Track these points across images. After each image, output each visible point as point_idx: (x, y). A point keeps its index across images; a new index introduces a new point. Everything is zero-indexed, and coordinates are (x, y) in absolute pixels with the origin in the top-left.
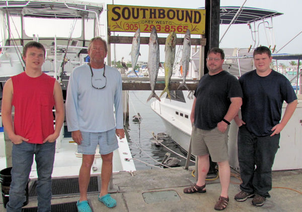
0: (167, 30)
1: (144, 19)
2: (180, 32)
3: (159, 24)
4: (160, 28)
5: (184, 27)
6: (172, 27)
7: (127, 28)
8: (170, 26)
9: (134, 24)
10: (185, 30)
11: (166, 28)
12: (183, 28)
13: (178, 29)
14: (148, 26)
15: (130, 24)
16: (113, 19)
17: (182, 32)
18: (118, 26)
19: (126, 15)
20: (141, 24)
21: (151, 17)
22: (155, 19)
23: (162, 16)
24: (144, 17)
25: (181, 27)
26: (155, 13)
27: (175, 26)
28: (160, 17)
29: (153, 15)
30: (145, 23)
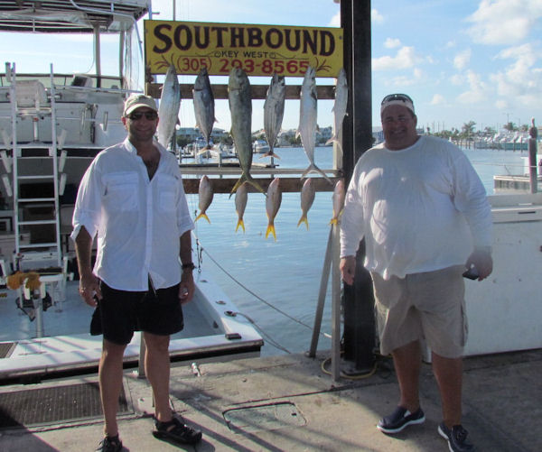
1: (220, 49)
2: (292, 74)
3: (251, 58)
4: (252, 66)
5: (301, 63)
6: (276, 62)
7: (186, 67)
8: (273, 61)
9: (199, 59)
10: (303, 69)
11: (265, 66)
12: (298, 65)
13: (289, 67)
14: (227, 62)
15: (190, 59)
16: (156, 50)
17: (298, 73)
18: (167, 62)
19: (183, 41)
20: (213, 59)
21: (233, 45)
22: (242, 48)
23: (255, 42)
24: (220, 44)
25: (296, 62)
26: (241, 36)
27: (282, 62)
28: (251, 44)
29: (237, 40)
30: (221, 58)
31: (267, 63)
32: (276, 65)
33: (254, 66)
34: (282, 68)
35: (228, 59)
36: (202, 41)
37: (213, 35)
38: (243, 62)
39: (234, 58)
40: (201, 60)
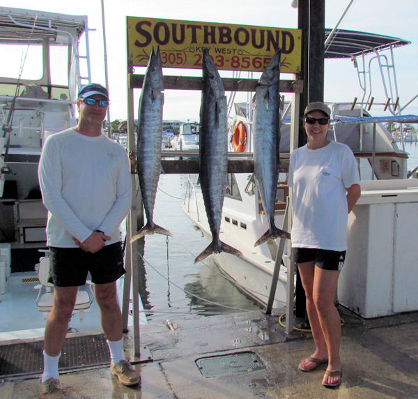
0: (235, 64)
1: (194, 45)
3: (221, 54)
4: (222, 61)
5: (265, 59)
6: (243, 59)
7: (164, 60)
8: (241, 57)
9: (175, 53)
11: (234, 62)
13: (254, 62)
15: (168, 53)
16: (137, 44)
17: (261, 68)
18: (147, 56)
19: (162, 37)
20: (188, 54)
21: (206, 41)
22: (214, 45)
23: (225, 39)
24: (194, 41)
25: (261, 59)
26: (213, 34)
27: (249, 58)
28: (221, 41)
29: (210, 37)
30: (195, 53)
31: (236, 59)
32: (243, 61)
33: (224, 61)
34: (248, 63)
36: (179, 38)
37: (188, 32)
38: (214, 57)
40: (178, 54)
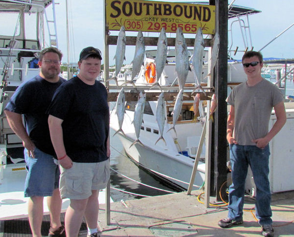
0: (174, 29)
1: (148, 16)
2: (188, 32)
3: (165, 22)
5: (193, 25)
6: (179, 25)
7: (129, 26)
8: (177, 24)
9: (136, 22)
10: (194, 29)
11: (173, 27)
12: (191, 27)
13: (186, 27)
14: (152, 24)
15: (131, 22)
16: (112, 16)
17: (190, 31)
18: (118, 23)
19: (128, 11)
20: (144, 22)
21: (155, 14)
22: (160, 16)
23: (168, 12)
24: (148, 13)
25: (190, 25)
26: (160, 9)
27: (182, 25)
28: (165, 14)
29: (158, 11)
30: (148, 22)
31: (174, 25)
33: (167, 26)
35: (153, 22)
36: (138, 11)
37: (144, 8)
38: (161, 25)
39: (156, 22)
40: (138, 22)
